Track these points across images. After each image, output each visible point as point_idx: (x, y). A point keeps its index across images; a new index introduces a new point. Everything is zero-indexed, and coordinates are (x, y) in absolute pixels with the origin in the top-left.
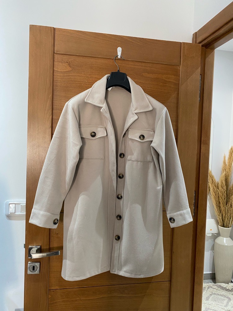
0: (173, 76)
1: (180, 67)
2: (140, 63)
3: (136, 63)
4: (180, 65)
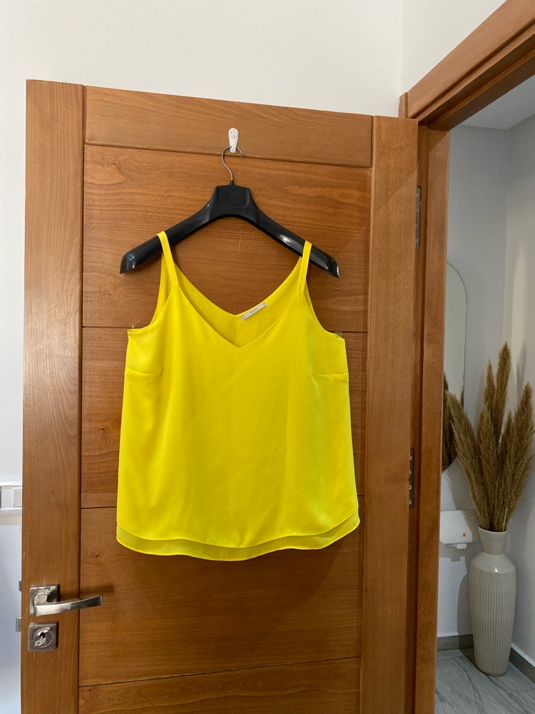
0: (356, 192)
1: (371, 171)
2: (281, 163)
3: (272, 164)
4: (371, 167)
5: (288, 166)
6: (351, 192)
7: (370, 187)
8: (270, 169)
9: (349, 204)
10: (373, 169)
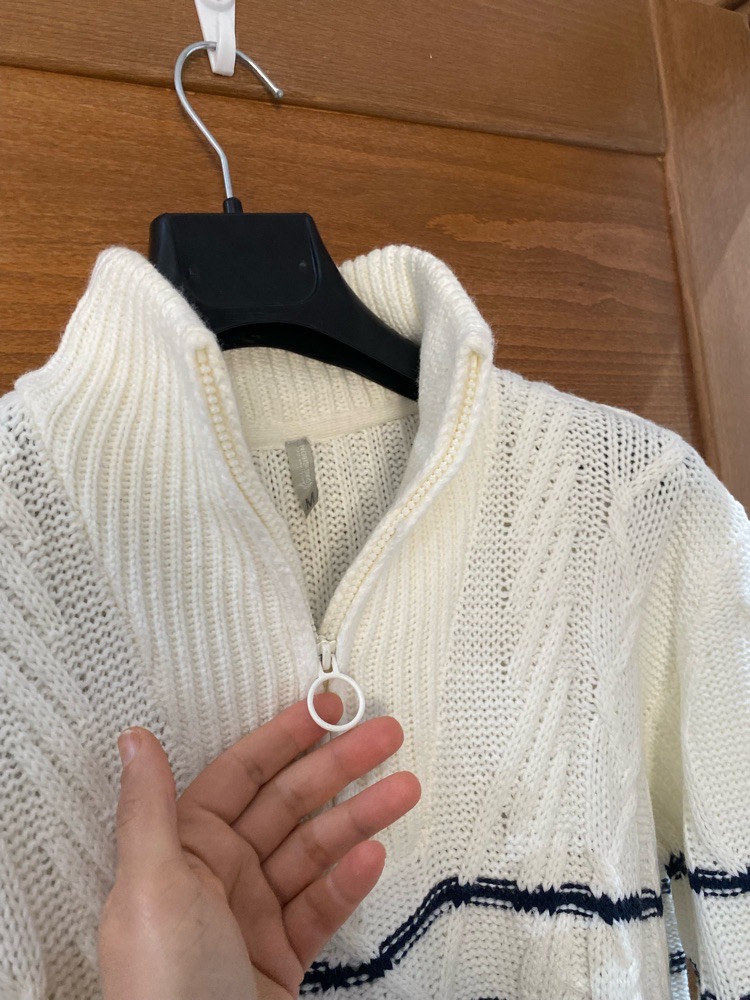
0: (637, 233)
1: (662, 165)
2: (406, 128)
3: (376, 132)
4: (663, 155)
5: (428, 140)
6: (623, 232)
7: (670, 219)
8: (370, 150)
9: (626, 273)
10: (670, 158)
